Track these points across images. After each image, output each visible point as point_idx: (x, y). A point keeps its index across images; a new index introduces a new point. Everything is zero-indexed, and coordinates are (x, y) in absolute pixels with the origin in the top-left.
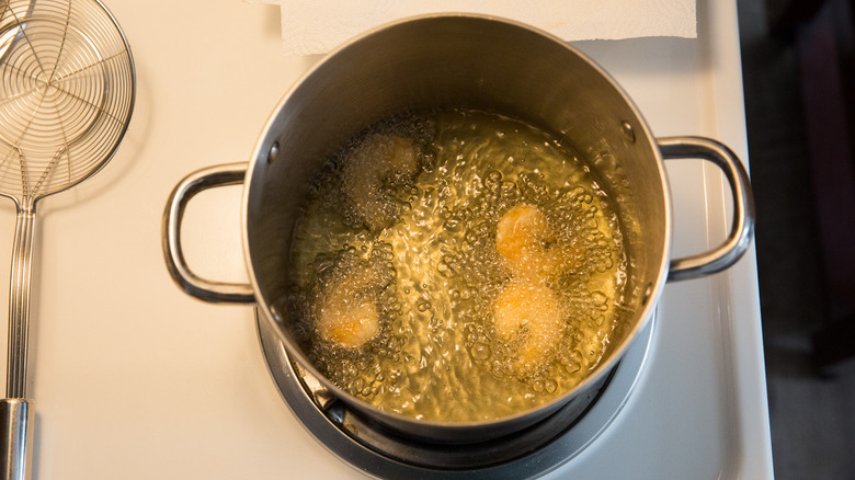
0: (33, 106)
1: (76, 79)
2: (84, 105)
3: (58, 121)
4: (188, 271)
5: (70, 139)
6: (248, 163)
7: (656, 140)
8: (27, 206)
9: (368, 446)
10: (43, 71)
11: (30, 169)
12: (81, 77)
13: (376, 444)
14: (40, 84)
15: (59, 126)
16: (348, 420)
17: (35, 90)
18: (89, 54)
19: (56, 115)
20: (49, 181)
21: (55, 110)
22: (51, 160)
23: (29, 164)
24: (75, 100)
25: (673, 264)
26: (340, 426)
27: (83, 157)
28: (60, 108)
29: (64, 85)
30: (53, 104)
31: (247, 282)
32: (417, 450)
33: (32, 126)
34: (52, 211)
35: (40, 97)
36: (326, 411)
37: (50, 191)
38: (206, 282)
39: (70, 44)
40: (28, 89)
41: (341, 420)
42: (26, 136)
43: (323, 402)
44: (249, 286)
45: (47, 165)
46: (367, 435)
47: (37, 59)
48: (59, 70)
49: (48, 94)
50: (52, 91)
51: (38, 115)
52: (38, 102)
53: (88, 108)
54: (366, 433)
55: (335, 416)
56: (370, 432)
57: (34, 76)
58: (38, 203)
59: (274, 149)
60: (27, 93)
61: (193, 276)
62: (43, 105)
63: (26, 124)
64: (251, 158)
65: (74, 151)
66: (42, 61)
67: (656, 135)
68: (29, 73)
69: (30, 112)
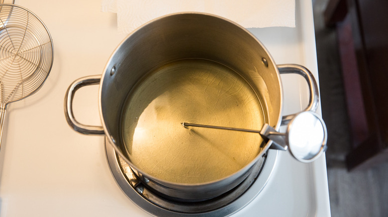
0: (9, 64)
1: (28, 53)
2: (31, 64)
3: (19, 71)
4: (75, 120)
5: (24, 78)
6: (101, 75)
7: (277, 66)
8: (3, 106)
9: (153, 203)
10: (14, 49)
11: (5, 91)
12: (30, 52)
13: (157, 202)
14: (13, 54)
15: (20, 73)
16: (145, 192)
17: (10, 57)
18: (35, 42)
19: (19, 68)
20: (13, 96)
21: (18, 66)
22: (15, 87)
23: (5, 88)
24: (27, 62)
25: (284, 118)
26: (141, 194)
27: (29, 87)
28: (21, 65)
29: (23, 55)
30: (17, 63)
31: (100, 125)
32: (175, 205)
33: (8, 72)
34: (14, 109)
35: (12, 60)
36: (135, 188)
37: (14, 100)
38: (83, 125)
39: (27, 38)
40: (8, 56)
41: (142, 192)
42: (5, 77)
43: (134, 184)
44: (102, 127)
45: (13, 89)
46: (153, 198)
47: (12, 44)
48: (22, 49)
49: (16, 59)
50: (18, 58)
51: (11, 68)
52: (11, 62)
53: (33, 66)
54: (153, 197)
55: (139, 190)
56: (154, 197)
57: (10, 51)
58: (8, 106)
59: (113, 70)
60: (7, 58)
61: (77, 123)
62: (13, 63)
63: (5, 71)
64: (103, 73)
65: (25, 84)
66: (14, 44)
67: (277, 64)
68: (8, 49)
69: (8, 66)
